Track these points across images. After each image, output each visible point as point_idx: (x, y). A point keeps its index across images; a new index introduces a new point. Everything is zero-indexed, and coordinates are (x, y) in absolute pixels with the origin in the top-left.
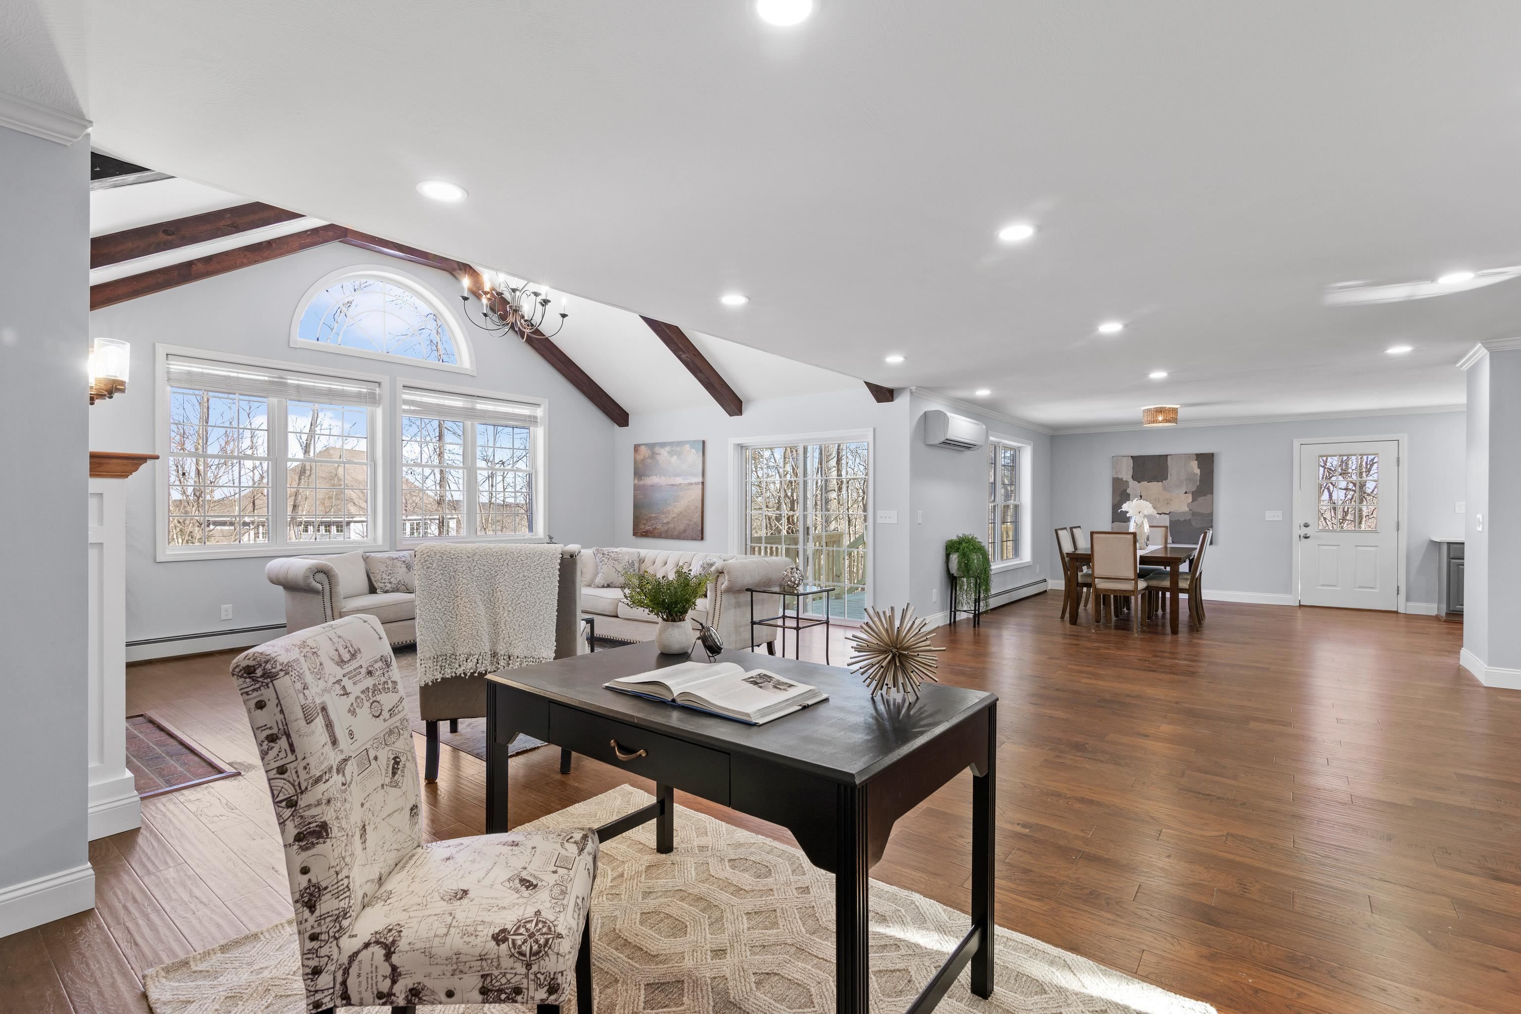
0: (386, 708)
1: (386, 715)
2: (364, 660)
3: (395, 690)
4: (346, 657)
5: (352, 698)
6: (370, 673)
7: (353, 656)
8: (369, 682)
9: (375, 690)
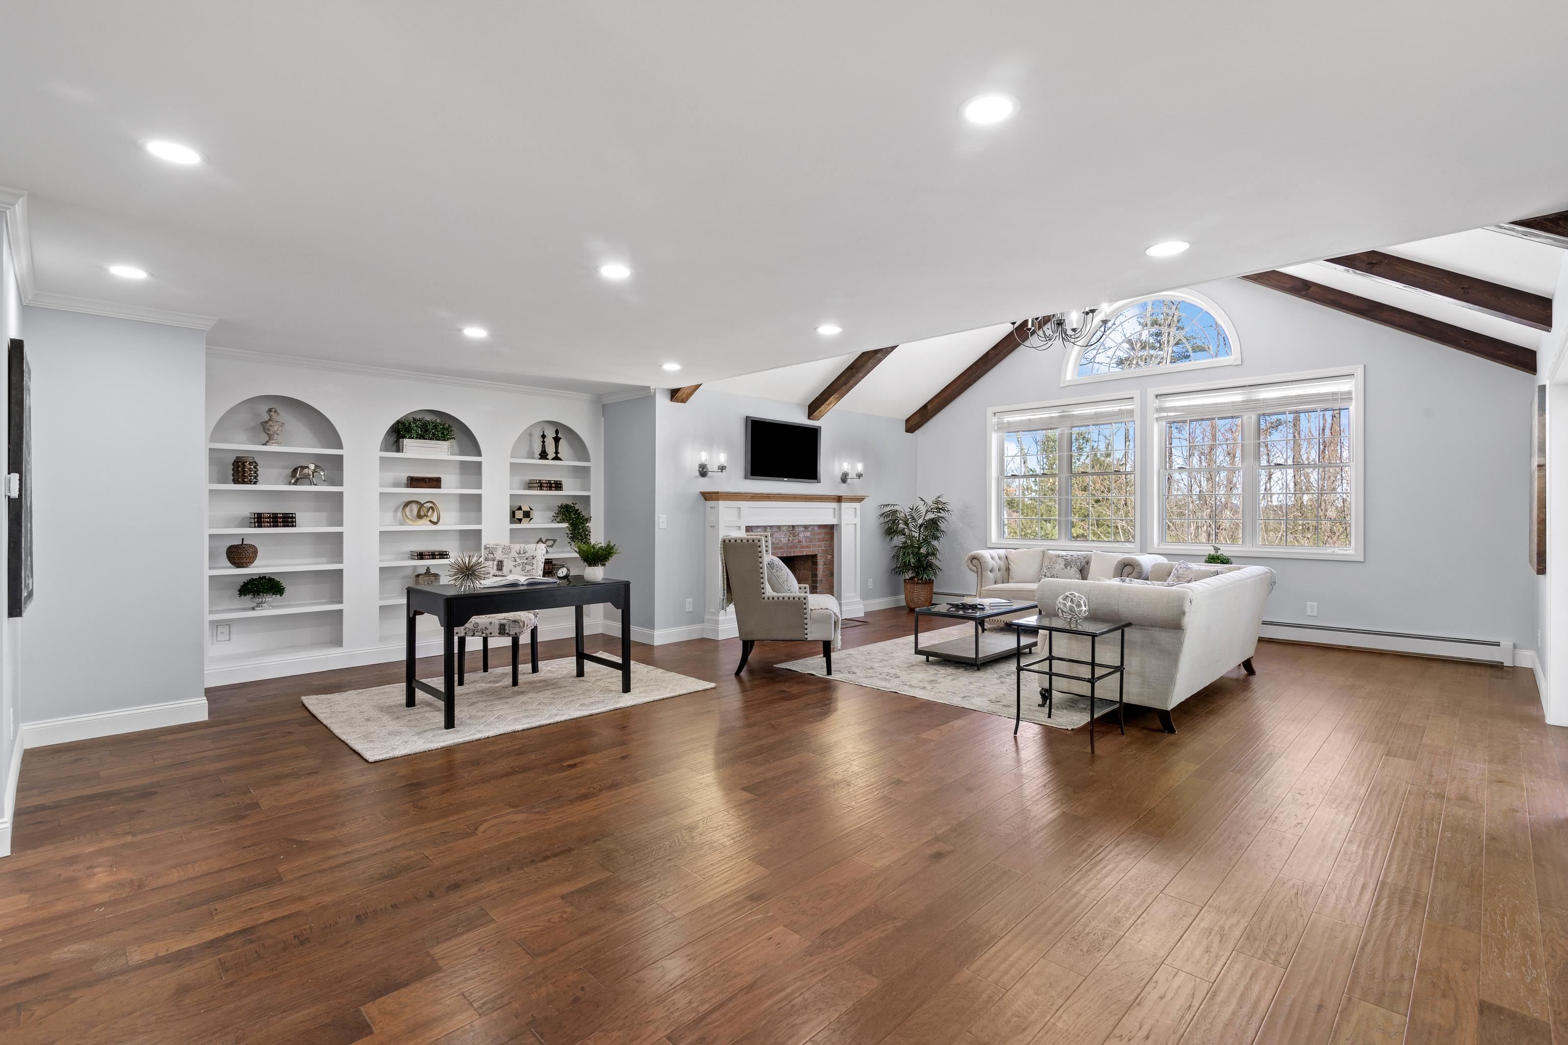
0: (527, 569)
1: (526, 571)
2: (527, 555)
3: (532, 566)
4: (522, 552)
5: (517, 563)
6: (527, 559)
7: (524, 553)
8: (526, 561)
9: (526, 563)
